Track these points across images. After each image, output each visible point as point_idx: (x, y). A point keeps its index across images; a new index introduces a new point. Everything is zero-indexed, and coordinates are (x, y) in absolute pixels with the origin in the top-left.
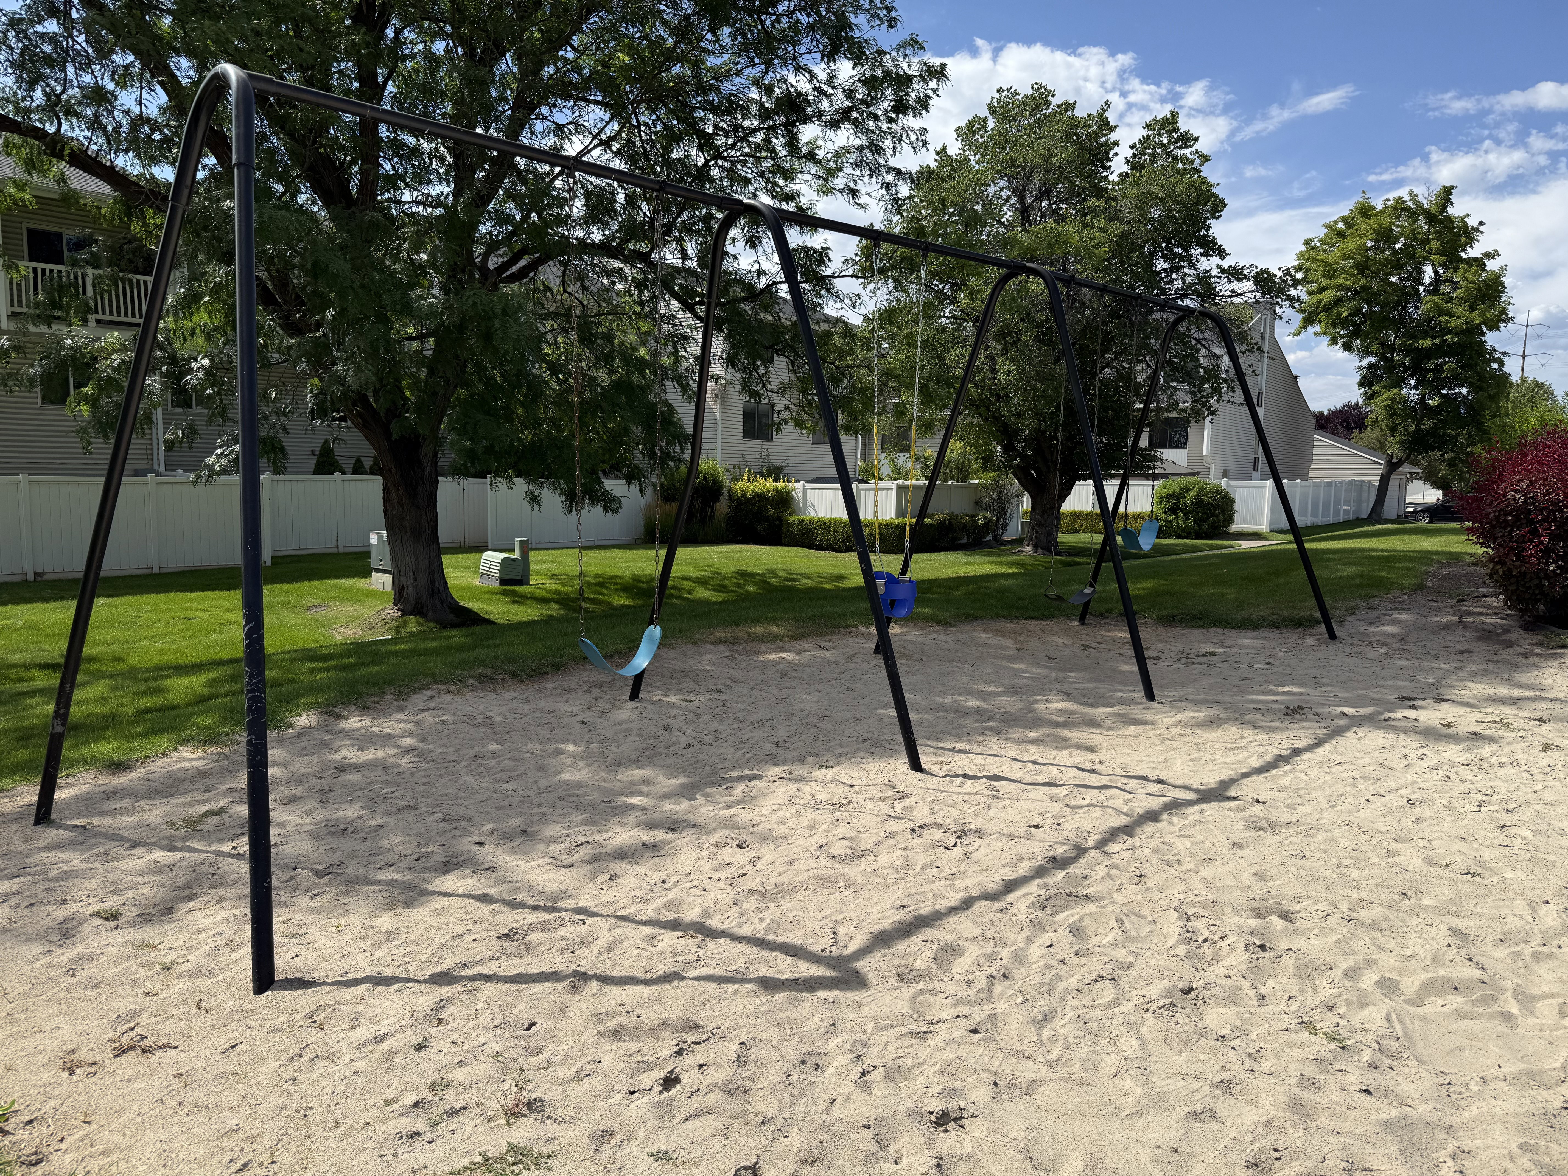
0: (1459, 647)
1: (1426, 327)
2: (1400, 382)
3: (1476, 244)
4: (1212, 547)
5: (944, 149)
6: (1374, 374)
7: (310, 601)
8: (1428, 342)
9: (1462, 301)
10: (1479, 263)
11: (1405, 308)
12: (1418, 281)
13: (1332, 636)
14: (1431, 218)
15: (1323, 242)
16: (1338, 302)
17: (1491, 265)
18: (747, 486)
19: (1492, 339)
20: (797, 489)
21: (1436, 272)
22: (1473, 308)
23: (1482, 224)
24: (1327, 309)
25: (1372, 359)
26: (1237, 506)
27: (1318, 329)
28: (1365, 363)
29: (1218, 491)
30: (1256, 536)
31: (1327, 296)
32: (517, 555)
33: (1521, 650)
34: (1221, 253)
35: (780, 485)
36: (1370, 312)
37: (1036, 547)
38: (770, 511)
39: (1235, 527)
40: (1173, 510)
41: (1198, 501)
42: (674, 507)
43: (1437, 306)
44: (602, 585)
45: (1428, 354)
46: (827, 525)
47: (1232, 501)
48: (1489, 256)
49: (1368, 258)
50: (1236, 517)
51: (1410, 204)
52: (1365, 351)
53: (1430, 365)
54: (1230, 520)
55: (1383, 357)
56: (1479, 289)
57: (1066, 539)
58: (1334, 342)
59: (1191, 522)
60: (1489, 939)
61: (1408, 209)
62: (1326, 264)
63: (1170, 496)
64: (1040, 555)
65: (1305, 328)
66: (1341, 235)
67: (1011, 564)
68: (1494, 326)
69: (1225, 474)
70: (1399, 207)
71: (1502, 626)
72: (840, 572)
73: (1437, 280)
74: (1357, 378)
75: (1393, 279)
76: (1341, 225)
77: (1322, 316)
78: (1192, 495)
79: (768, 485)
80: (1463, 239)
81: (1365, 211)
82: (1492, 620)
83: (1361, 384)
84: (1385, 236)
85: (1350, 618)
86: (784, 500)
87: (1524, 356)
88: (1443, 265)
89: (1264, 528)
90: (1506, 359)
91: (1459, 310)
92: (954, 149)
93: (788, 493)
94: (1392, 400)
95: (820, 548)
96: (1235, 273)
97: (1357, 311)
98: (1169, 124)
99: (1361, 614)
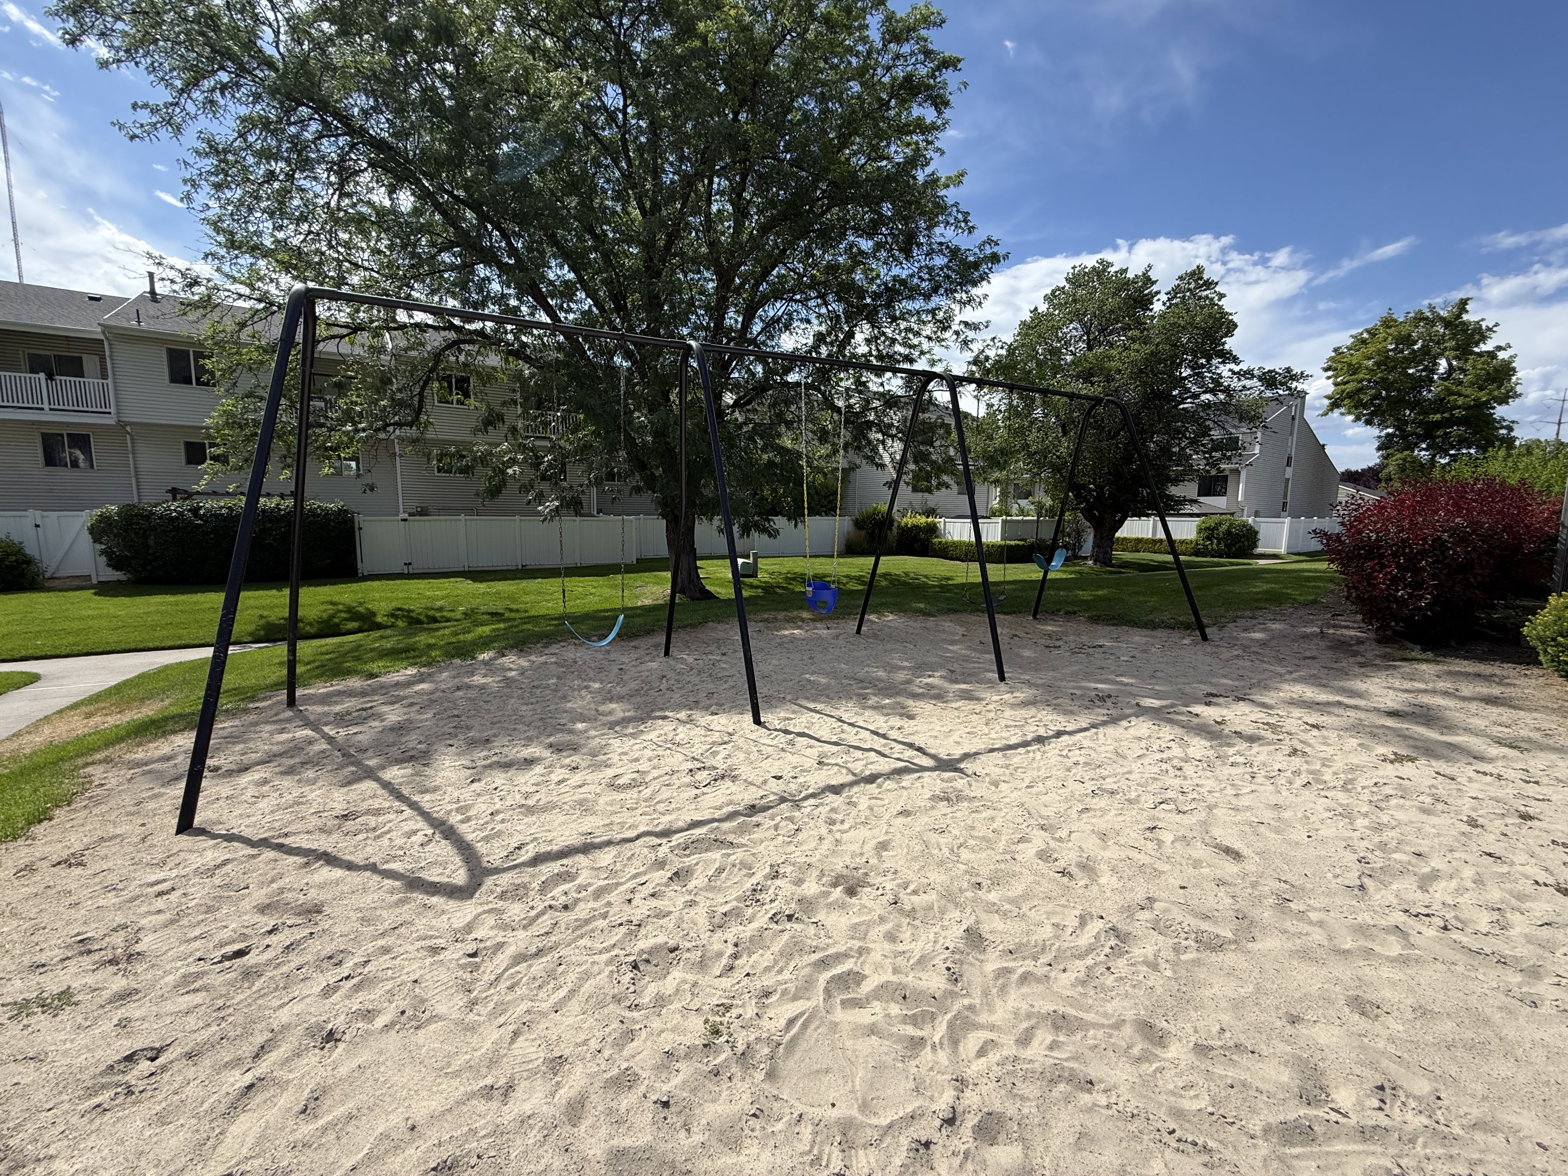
0: (1308, 654)
1: (1440, 404)
2: (1411, 447)
3: (1489, 341)
4: (1232, 564)
5: (1036, 309)
6: (1390, 441)
7: (639, 583)
8: (1438, 417)
9: (1472, 384)
10: (1492, 355)
11: (1420, 392)
12: (1433, 371)
13: (1205, 638)
14: (1447, 323)
15: (1349, 348)
16: (1360, 390)
17: (1502, 355)
18: (909, 520)
19: (1500, 411)
20: (940, 522)
21: (1450, 365)
22: (1481, 389)
23: (1497, 325)
24: (1350, 396)
25: (1390, 430)
26: (1260, 536)
27: (1343, 410)
28: (1383, 434)
29: (1245, 525)
30: (1275, 556)
31: (1350, 387)
32: (751, 561)
33: (1363, 660)
34: (1235, 360)
35: (930, 520)
36: (1388, 397)
37: (1095, 562)
38: (922, 536)
39: (1260, 550)
40: (1208, 538)
41: (1228, 532)
42: (863, 533)
43: (1447, 389)
44: (794, 579)
45: (1438, 425)
46: (956, 545)
47: (1257, 533)
48: (1499, 348)
49: (1388, 357)
50: (1260, 543)
51: (1429, 314)
52: (1382, 425)
53: (1440, 433)
54: (1255, 545)
55: (1397, 428)
56: (1488, 374)
57: (1120, 555)
58: (1358, 419)
59: (1222, 546)
60: (1000, 948)
61: (1427, 318)
62: (1350, 365)
63: (1208, 528)
64: (1098, 567)
65: (1332, 410)
66: (1364, 342)
67: (1071, 572)
68: (1504, 400)
69: (1257, 514)
70: (1420, 318)
71: (1358, 638)
72: (949, 574)
73: (1451, 369)
74: (1377, 444)
75: (1410, 371)
76: (1365, 335)
77: (1346, 402)
78: (1224, 527)
79: (922, 520)
80: (1477, 337)
81: (1388, 323)
82: (1352, 633)
83: (1379, 449)
84: (1406, 340)
85: (1231, 625)
86: (932, 529)
87: (1559, 423)
88: (1456, 358)
89: (1283, 551)
90: (1515, 426)
91: (1469, 391)
92: (1043, 308)
93: (935, 525)
94: (1404, 460)
95: (951, 559)
96: (1248, 374)
97: (1377, 396)
98: (1196, 275)
99: (1241, 622)
